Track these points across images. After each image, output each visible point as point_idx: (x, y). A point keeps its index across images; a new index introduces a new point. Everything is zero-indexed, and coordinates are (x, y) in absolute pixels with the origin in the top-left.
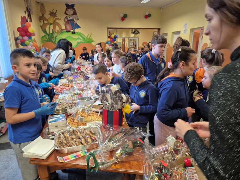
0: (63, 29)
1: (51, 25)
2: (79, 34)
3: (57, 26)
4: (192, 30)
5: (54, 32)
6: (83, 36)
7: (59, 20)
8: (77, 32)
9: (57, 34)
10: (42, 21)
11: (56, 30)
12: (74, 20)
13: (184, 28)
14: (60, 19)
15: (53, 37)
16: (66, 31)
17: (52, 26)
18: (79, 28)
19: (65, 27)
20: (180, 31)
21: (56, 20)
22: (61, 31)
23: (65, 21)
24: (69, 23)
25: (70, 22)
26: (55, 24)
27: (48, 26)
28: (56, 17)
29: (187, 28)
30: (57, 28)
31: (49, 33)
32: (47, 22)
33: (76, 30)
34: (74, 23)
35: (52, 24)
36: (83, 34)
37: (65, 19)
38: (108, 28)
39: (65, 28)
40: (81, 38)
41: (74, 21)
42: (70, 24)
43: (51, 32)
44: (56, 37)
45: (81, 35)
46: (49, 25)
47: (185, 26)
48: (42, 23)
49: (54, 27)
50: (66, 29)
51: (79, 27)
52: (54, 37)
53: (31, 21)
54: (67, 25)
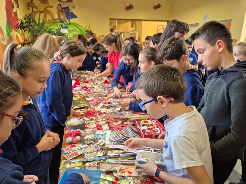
2: (75, 25)
5: (45, 22)
6: (80, 27)
7: (51, 8)
9: (49, 24)
14: (53, 6)
16: (59, 21)
18: (75, 18)
20: (198, 23)
23: (58, 9)
24: (63, 12)
26: (46, 12)
28: (48, 4)
29: (207, 20)
31: (39, 22)
35: (42, 12)
37: (58, 7)
38: (110, 19)
39: (58, 18)
40: (78, 30)
46: (39, 13)
47: (205, 18)
48: (31, 11)
49: (45, 16)
51: (75, 17)
53: (18, 7)
54: (60, 14)
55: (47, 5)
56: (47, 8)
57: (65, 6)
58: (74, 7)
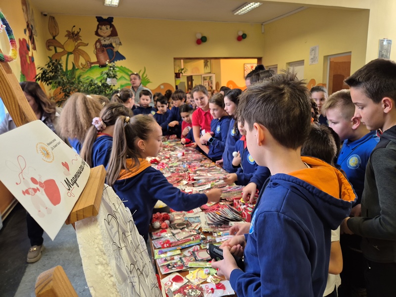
1: (70, 56)
2: (123, 70)
3: (81, 57)
5: (76, 68)
7: (84, 46)
8: (118, 67)
9: (82, 71)
10: (52, 48)
11: (80, 64)
13: (311, 55)
14: (87, 45)
16: (98, 65)
18: (122, 59)
19: (97, 58)
20: (303, 60)
22: (90, 66)
23: (96, 47)
24: (103, 51)
27: (64, 57)
28: (80, 41)
29: (317, 55)
30: (82, 61)
31: (67, 69)
32: (63, 50)
33: (118, 63)
35: (71, 53)
36: (129, 69)
37: (96, 44)
38: (175, 59)
40: (126, 77)
41: (113, 47)
43: (70, 67)
44: (79, 77)
45: (127, 71)
46: (66, 55)
47: (313, 52)
48: (53, 52)
49: (76, 59)
50: (98, 62)
51: (122, 58)
54: (99, 55)
55: (78, 42)
56: (79, 46)
57: (107, 42)
58: (120, 44)
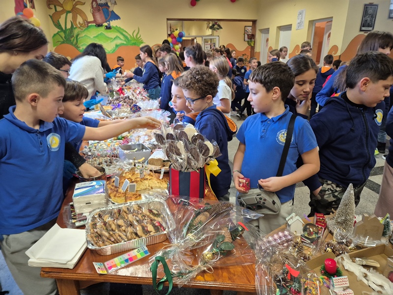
0: (89, 21)
1: (69, 14)
2: (118, 30)
3: (78, 15)
4: (312, 22)
5: (75, 27)
6: (124, 33)
7: (82, 5)
8: (114, 27)
9: (80, 30)
10: (52, 6)
11: (78, 23)
12: (109, 4)
13: (298, 19)
14: (84, 4)
15: (72, 35)
16: (95, 24)
17: (70, 16)
18: (117, 19)
19: (94, 18)
20: (291, 25)
21: (76, 4)
22: (87, 24)
23: (92, 6)
25: (102, 9)
26: (75, 11)
27: (63, 16)
29: (303, 19)
30: (80, 20)
31: (66, 27)
32: (62, 9)
33: (113, 23)
34: (108, 9)
35: (69, 12)
36: (125, 30)
37: (92, 3)
38: (168, 19)
39: (92, 19)
40: (122, 37)
41: (109, 7)
42: (101, 11)
43: (69, 26)
44: (77, 36)
45: (122, 31)
46: (65, 14)
47: (301, 16)
48: (53, 11)
49: (75, 18)
50: (95, 21)
51: (117, 17)
52: (75, 36)
53: (33, 7)
54: (96, 14)
55: (76, 1)
57: (103, 2)
58: (115, 3)
